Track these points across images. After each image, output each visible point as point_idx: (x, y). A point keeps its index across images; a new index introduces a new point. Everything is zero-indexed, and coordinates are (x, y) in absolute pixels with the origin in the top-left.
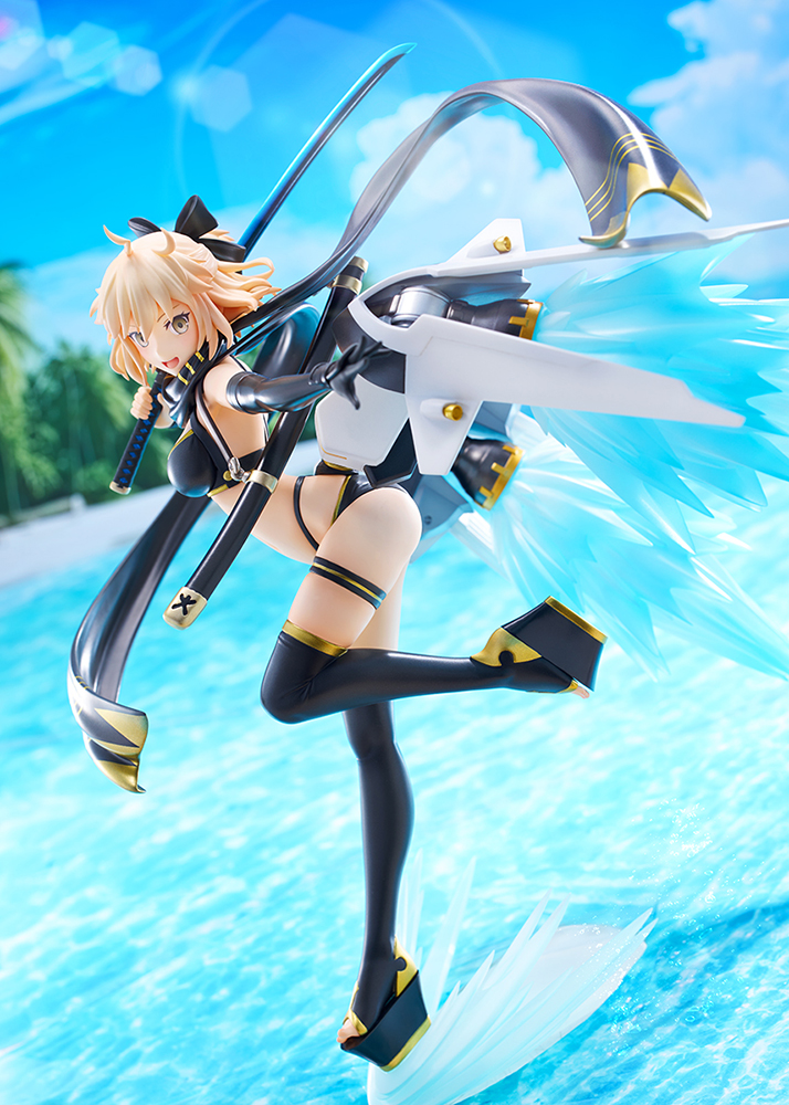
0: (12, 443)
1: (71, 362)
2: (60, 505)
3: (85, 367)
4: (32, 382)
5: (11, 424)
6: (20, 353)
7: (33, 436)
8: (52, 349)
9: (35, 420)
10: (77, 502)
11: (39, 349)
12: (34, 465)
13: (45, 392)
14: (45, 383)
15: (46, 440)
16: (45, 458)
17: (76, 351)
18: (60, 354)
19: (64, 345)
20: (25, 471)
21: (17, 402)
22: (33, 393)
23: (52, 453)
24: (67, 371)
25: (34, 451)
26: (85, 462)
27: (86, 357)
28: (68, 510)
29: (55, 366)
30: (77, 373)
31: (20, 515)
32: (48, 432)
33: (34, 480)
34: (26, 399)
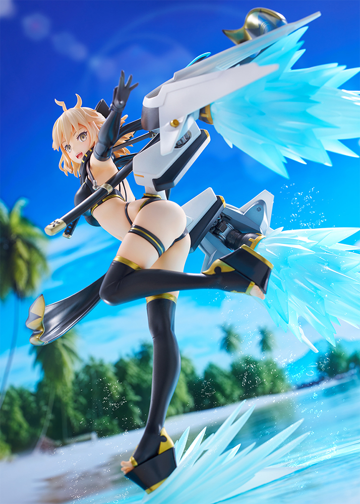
0: (66, 405)
1: (94, 366)
2: (86, 436)
3: (100, 369)
4: (77, 375)
5: (66, 395)
6: (73, 362)
7: (75, 401)
8: (87, 361)
9: (77, 394)
10: (94, 436)
11: (81, 360)
12: (75, 416)
13: (82, 380)
14: (82, 376)
15: (81, 404)
16: (80, 413)
17: (97, 362)
18: (90, 363)
19: (92, 359)
20: (71, 419)
21: (69, 385)
22: (77, 381)
23: (83, 410)
24: (92, 371)
25: (75, 409)
26: (98, 416)
27: (101, 365)
28: (90, 439)
29: (87, 368)
30: (97, 372)
31: (68, 441)
32: (82, 400)
33: (75, 423)
34: (73, 383)
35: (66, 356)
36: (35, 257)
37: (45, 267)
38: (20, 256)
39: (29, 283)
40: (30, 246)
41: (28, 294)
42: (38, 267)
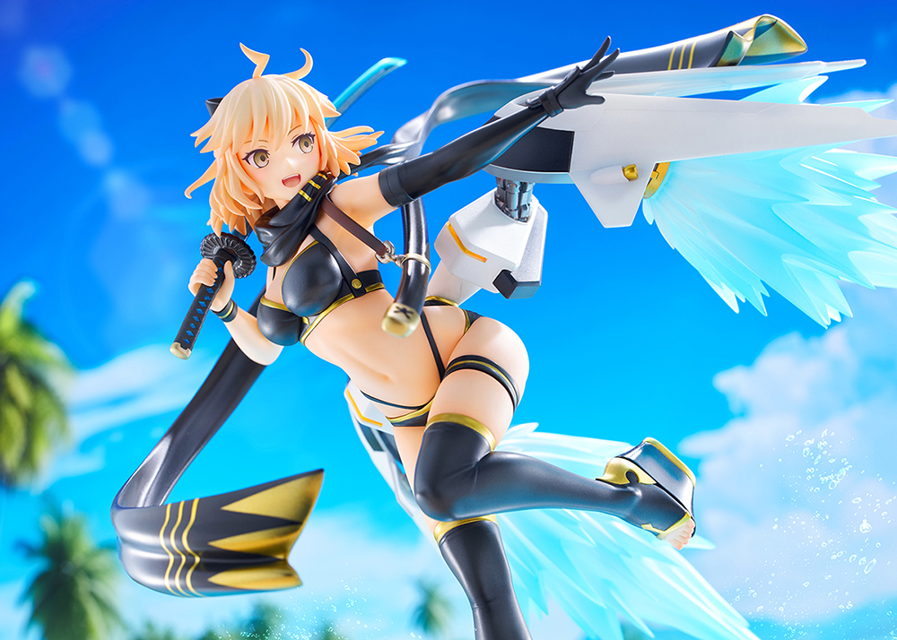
35: (95, 616)
36: (44, 403)
37: (63, 428)
38: (12, 400)
39: (27, 456)
40: (35, 382)
41: (23, 480)
42: (49, 426)
